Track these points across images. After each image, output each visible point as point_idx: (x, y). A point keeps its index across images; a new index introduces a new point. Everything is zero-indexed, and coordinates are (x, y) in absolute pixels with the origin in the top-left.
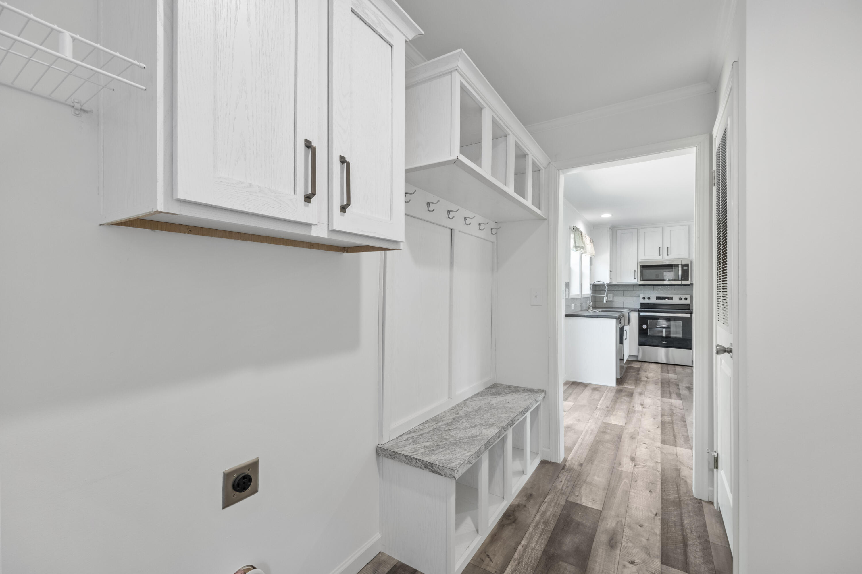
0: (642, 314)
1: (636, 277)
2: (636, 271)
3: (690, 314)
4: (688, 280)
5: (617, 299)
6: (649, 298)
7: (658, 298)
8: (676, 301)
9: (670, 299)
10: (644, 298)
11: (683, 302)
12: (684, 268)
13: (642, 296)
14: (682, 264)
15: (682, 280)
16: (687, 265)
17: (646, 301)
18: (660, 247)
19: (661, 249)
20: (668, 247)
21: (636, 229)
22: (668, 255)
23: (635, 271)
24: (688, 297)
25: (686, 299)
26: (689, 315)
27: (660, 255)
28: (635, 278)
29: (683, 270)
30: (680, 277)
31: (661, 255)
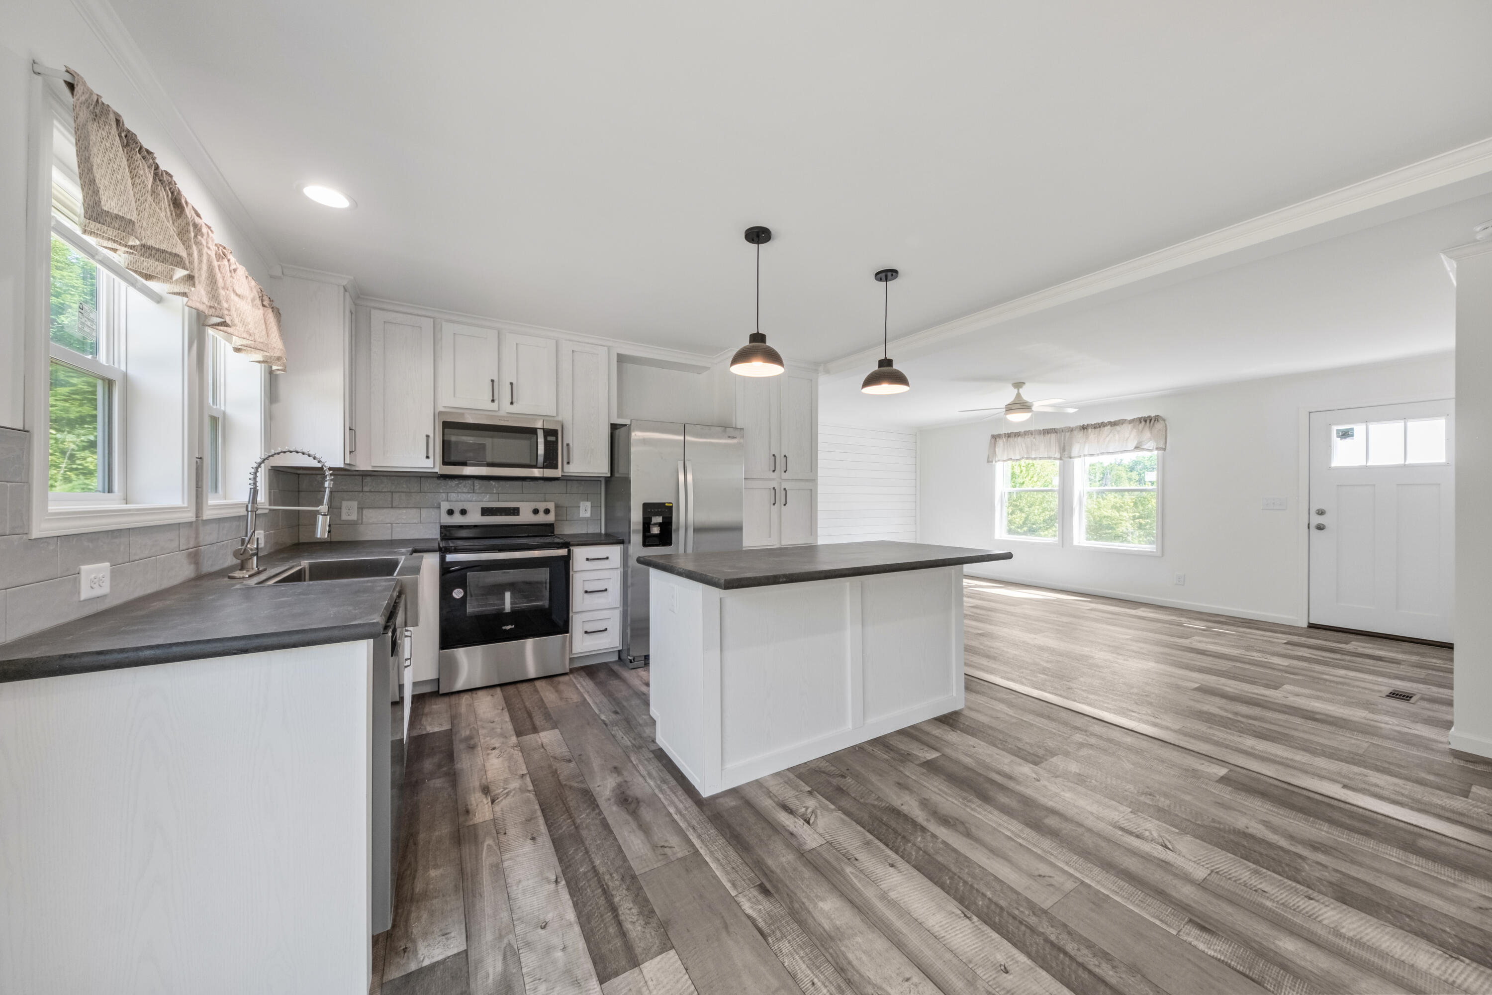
0: (450, 558)
1: (431, 454)
2: (432, 436)
3: (566, 548)
4: (556, 467)
5: (371, 516)
6: (463, 512)
7: (486, 512)
8: (526, 517)
9: (515, 511)
10: (450, 512)
11: (541, 518)
12: (550, 438)
13: (445, 506)
14: (543, 429)
15: (543, 467)
16: (554, 433)
17: (457, 519)
18: (493, 381)
19: (496, 384)
20: (511, 384)
21: (432, 320)
22: (512, 403)
23: (428, 436)
24: (551, 506)
25: (547, 511)
26: (563, 552)
27: (493, 401)
28: (428, 457)
29: (546, 443)
30: (541, 459)
31: (496, 402)
